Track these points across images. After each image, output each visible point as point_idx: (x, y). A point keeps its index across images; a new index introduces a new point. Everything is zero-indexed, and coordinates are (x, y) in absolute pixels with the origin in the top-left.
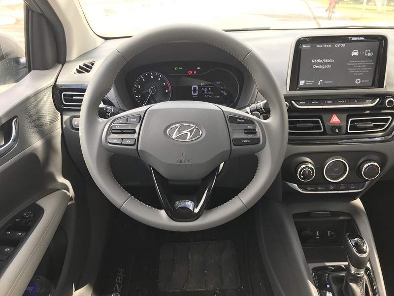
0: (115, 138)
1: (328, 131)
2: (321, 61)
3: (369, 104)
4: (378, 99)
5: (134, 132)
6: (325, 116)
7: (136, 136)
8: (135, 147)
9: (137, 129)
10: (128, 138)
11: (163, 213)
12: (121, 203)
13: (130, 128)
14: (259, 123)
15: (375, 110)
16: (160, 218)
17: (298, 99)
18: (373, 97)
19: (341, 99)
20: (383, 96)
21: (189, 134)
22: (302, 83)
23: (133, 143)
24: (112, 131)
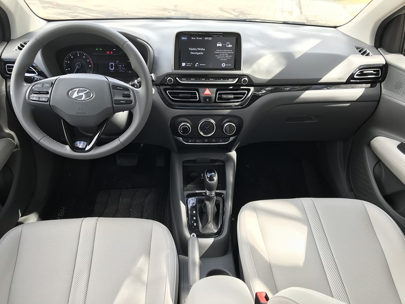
0: (34, 97)
1: (202, 100)
2: (196, 49)
3: (230, 82)
4: (237, 79)
5: (47, 93)
6: (201, 90)
7: (49, 96)
8: (48, 103)
9: (50, 92)
10: (44, 98)
11: (68, 147)
12: (39, 139)
13: (45, 90)
14: (133, 91)
15: (237, 86)
16: (66, 150)
17: (182, 76)
18: (233, 77)
19: (212, 78)
20: (240, 76)
21: (84, 95)
22: (184, 64)
23: (47, 100)
24: (32, 92)
